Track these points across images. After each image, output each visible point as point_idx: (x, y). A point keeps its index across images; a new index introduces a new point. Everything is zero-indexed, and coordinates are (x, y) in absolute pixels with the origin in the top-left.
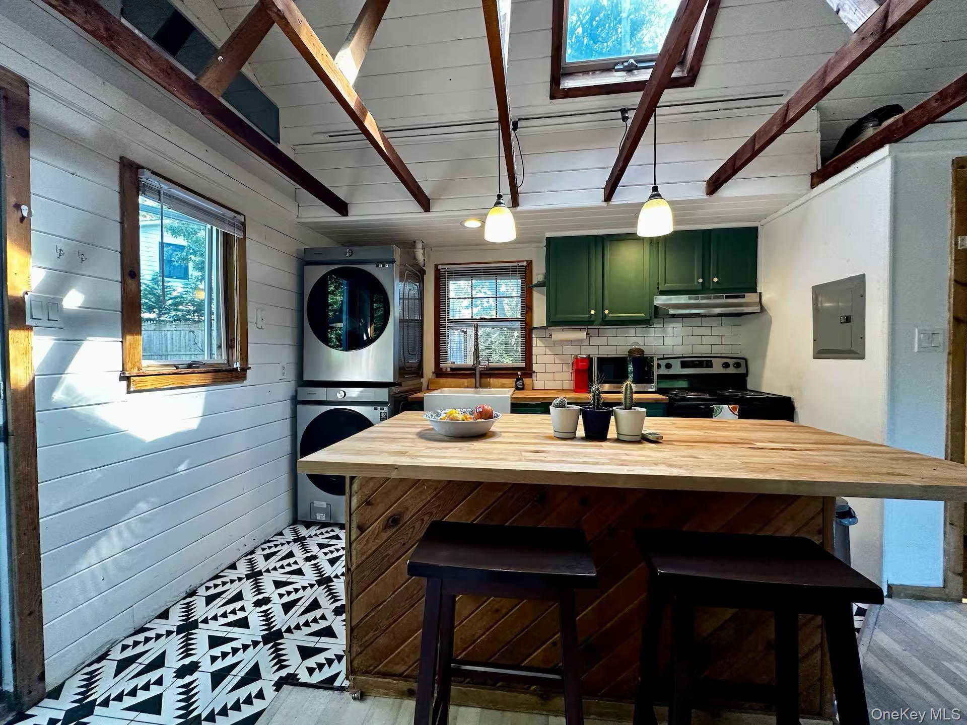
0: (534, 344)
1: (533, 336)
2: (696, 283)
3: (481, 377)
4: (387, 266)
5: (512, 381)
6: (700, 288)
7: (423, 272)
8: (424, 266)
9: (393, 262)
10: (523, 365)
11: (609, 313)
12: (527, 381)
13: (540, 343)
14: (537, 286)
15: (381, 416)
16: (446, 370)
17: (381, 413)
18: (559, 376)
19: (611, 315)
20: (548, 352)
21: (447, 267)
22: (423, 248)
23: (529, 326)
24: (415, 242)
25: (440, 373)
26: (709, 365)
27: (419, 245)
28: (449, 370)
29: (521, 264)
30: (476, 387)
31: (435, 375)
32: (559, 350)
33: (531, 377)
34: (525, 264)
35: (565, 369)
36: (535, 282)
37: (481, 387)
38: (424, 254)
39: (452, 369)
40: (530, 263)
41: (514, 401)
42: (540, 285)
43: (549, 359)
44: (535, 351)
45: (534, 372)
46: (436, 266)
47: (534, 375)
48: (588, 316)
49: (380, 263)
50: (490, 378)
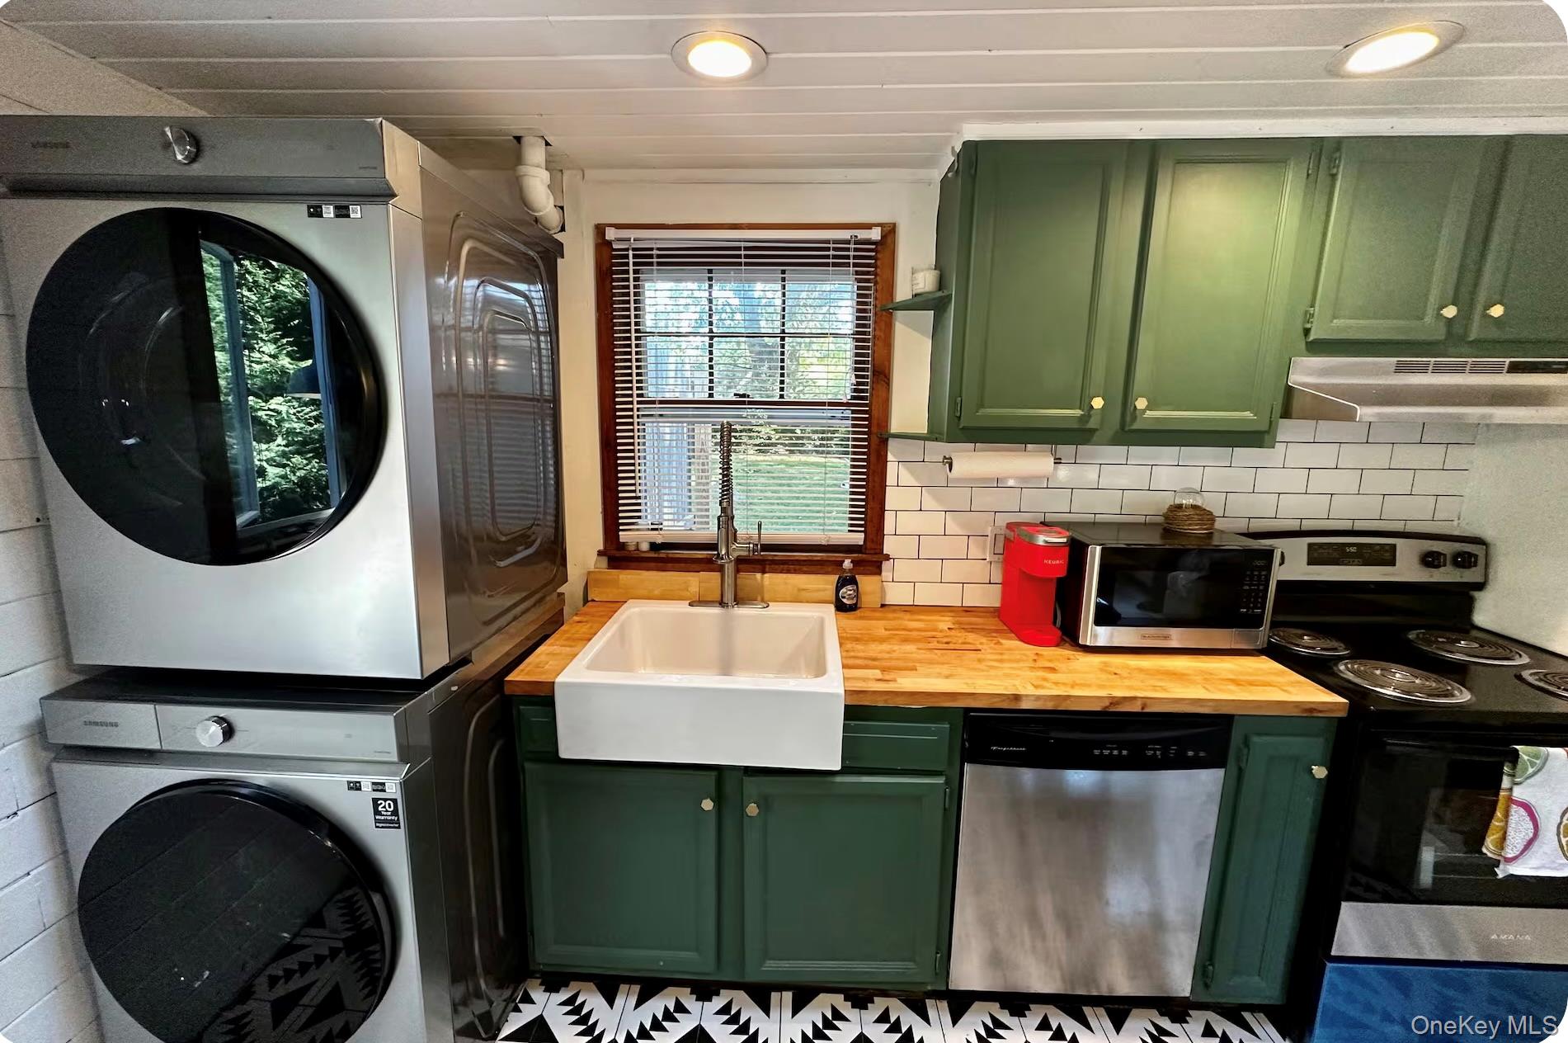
0: (891, 479)
1: (890, 457)
2: (1429, 319)
3: (738, 571)
4: (356, 212)
5: (825, 583)
6: (1440, 334)
7: (558, 249)
8: (563, 229)
9: (385, 195)
10: (858, 538)
11: (1149, 408)
12: (866, 582)
13: (906, 478)
14: (907, 306)
15: (377, 812)
16: (637, 549)
17: (375, 801)
18: (953, 571)
19: (1149, 414)
20: (929, 502)
21: (632, 234)
22: (550, 165)
23: (879, 425)
24: (518, 139)
25: (617, 555)
26: (1386, 557)
27: (535, 155)
28: (645, 547)
29: (862, 234)
30: (722, 603)
31: (604, 561)
32: (959, 497)
33: (878, 571)
34: (875, 234)
35: (974, 552)
36: (902, 293)
37: (739, 601)
38: (555, 187)
39: (654, 546)
40: (890, 231)
41: (853, 702)
42: (918, 303)
43: (933, 522)
44: (893, 498)
45: (887, 558)
46: (600, 230)
47: (886, 565)
48: (1078, 412)
49: (329, 196)
50: (764, 572)
